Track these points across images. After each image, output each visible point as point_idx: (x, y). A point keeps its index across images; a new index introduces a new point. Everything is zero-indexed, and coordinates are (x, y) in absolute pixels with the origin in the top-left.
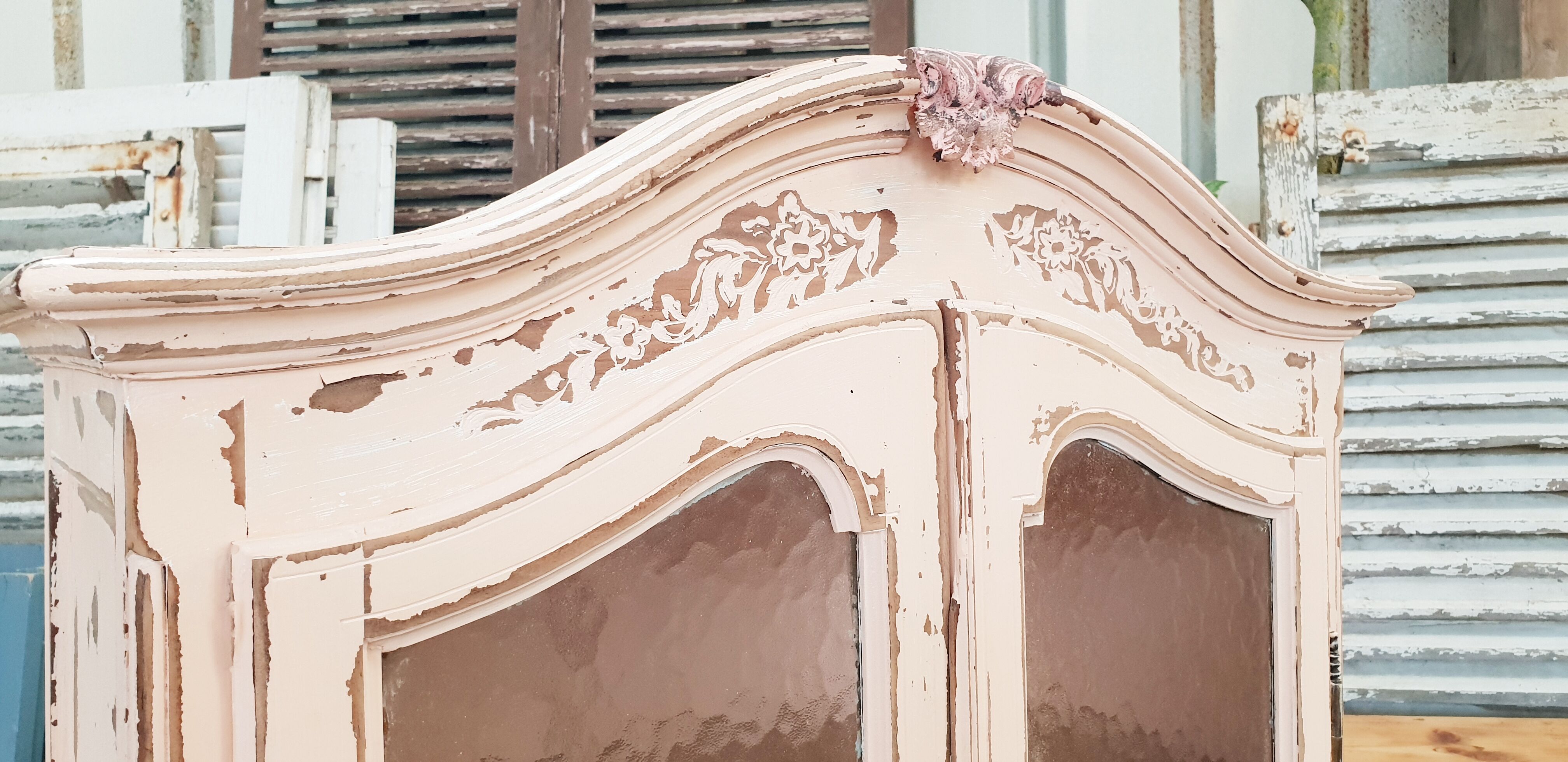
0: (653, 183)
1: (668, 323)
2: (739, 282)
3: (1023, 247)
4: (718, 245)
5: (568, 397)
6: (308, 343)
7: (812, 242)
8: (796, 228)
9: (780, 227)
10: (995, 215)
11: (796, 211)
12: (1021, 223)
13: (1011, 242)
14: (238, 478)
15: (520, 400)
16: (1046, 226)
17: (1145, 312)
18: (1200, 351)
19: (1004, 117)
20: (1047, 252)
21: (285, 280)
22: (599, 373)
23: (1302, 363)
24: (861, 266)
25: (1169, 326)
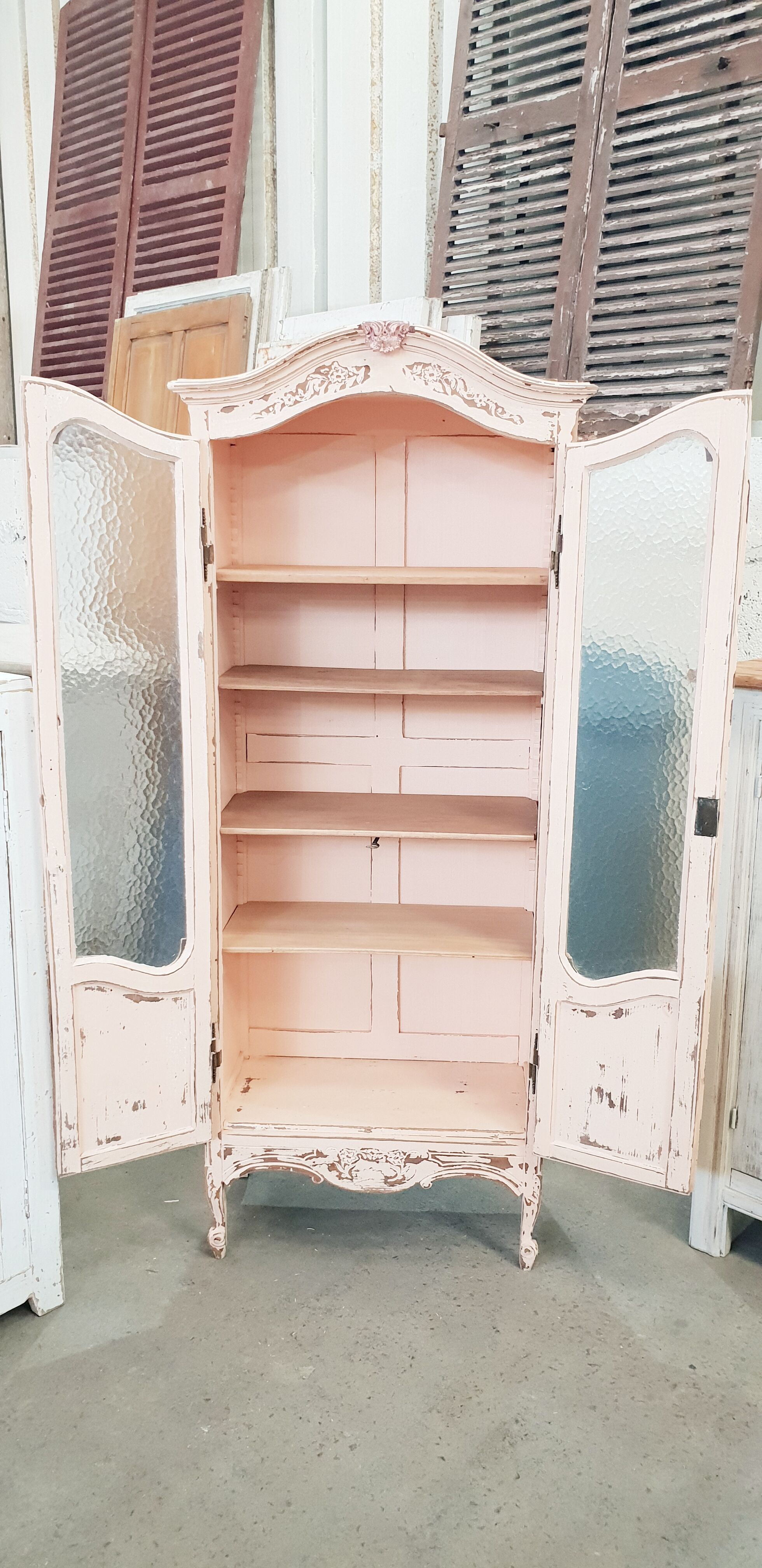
0: (285, 362)
1: (300, 396)
2: (320, 386)
4: (314, 376)
5: (274, 413)
6: (218, 398)
7: (342, 375)
8: (337, 371)
9: (332, 371)
10: (406, 366)
11: (337, 366)
12: (417, 368)
14: (207, 425)
15: (263, 413)
16: (427, 368)
17: (469, 395)
18: (496, 409)
19: (396, 338)
20: (427, 377)
22: (282, 408)
23: (553, 415)
24: (358, 381)
25: (480, 401)
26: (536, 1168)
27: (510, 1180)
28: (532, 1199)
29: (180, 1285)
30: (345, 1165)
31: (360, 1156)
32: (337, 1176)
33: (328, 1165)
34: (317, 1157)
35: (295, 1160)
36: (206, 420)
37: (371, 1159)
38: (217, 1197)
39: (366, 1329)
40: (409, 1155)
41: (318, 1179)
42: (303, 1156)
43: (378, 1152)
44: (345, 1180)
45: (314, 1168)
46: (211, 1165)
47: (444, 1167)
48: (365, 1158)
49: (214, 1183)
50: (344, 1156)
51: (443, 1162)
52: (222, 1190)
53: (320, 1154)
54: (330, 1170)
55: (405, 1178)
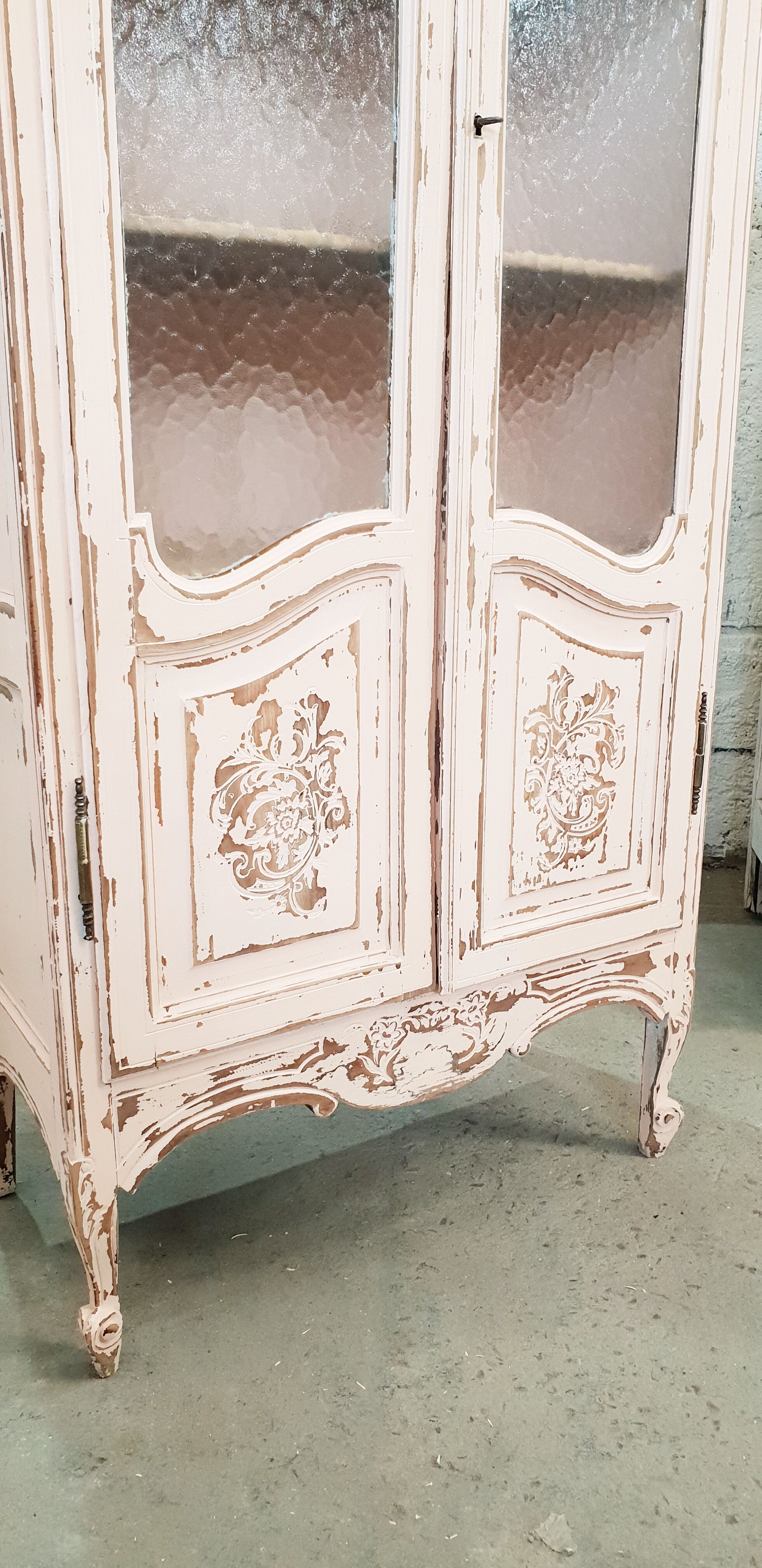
26: (688, 958)
27: (651, 994)
28: (681, 1018)
29: (72, 1482)
30: (381, 1054)
31: (408, 1027)
32: (364, 1086)
33: (347, 1067)
34: (323, 1057)
35: (280, 1078)
37: (427, 1026)
38: (105, 1229)
40: (495, 996)
41: (327, 1105)
42: (296, 1065)
43: (441, 1007)
44: (381, 1089)
45: (321, 1084)
46: (87, 1154)
47: (550, 1002)
48: (417, 1028)
49: (97, 1199)
50: (378, 1037)
51: (551, 992)
52: (115, 1208)
53: (332, 1048)
54: (351, 1077)
55: (486, 1048)
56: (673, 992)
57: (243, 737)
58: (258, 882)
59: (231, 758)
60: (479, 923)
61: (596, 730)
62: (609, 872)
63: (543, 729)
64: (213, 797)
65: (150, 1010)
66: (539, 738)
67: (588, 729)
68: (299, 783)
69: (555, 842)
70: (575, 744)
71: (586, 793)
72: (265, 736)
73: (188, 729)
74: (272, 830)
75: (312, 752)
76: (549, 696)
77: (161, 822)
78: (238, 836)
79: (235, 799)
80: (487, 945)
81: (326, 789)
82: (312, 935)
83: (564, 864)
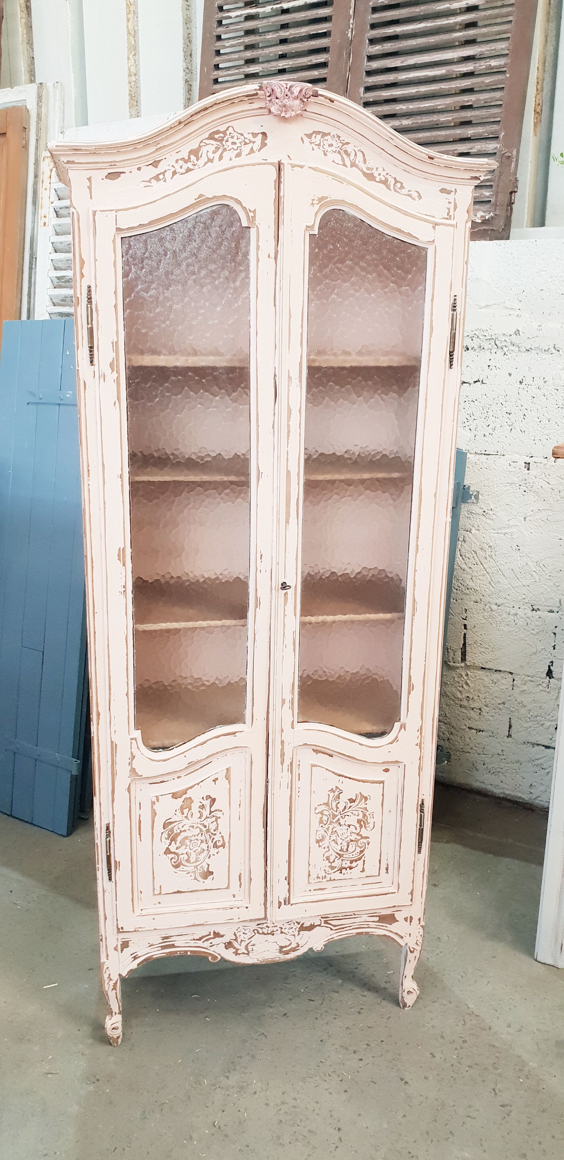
0: (180, 123)
1: (192, 163)
2: (214, 153)
3: (316, 145)
4: (208, 142)
5: (166, 181)
6: (102, 162)
7: (238, 142)
8: (232, 137)
9: (227, 137)
10: (305, 134)
11: (233, 132)
12: (315, 137)
13: (311, 143)
14: (90, 194)
15: (153, 181)
16: (326, 138)
17: (368, 169)
18: (394, 185)
19: (298, 102)
20: (326, 147)
21: (95, 146)
22: (173, 176)
23: (449, 192)
24: (255, 149)
25: (380, 174)
26: (419, 920)
27: (396, 934)
28: (415, 947)
29: (84, 1085)
30: (242, 941)
31: (256, 932)
32: (233, 953)
33: (225, 944)
34: (213, 938)
35: (192, 943)
36: (90, 188)
37: (266, 932)
38: (114, 988)
39: (283, 1103)
40: (303, 924)
41: (215, 957)
42: (200, 939)
43: (273, 925)
44: (241, 955)
45: (211, 948)
46: (108, 959)
47: (335, 930)
48: (261, 932)
49: (111, 977)
50: (241, 933)
51: (335, 926)
52: (119, 982)
53: (217, 935)
54: (226, 948)
55: (298, 946)
56: (410, 934)
57: (176, 811)
58: (182, 867)
59: (170, 819)
60: (289, 894)
61: (357, 814)
62: (367, 877)
63: (325, 813)
64: (162, 833)
65: (133, 911)
66: (324, 816)
67: (352, 813)
68: (201, 830)
69: (334, 861)
70: (344, 820)
71: (352, 841)
72: (186, 811)
73: (152, 807)
74: (188, 847)
75: (207, 818)
76: (329, 799)
77: (141, 840)
78: (173, 848)
79: (172, 834)
80: (293, 904)
81: (214, 832)
82: (206, 890)
83: (340, 871)
